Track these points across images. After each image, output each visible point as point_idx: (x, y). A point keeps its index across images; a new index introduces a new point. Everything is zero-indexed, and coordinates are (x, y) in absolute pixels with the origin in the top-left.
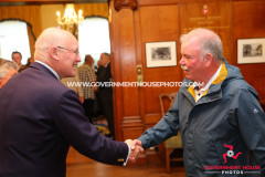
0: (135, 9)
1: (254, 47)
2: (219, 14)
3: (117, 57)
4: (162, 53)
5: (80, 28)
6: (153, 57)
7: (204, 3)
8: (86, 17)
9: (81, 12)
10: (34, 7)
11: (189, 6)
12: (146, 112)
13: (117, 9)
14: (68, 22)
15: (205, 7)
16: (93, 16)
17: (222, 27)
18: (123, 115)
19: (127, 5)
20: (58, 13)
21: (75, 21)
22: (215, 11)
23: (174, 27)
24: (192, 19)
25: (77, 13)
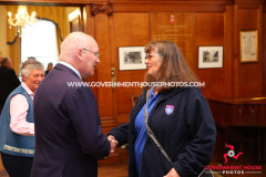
0: (110, 15)
1: (212, 54)
2: (183, 24)
4: (134, 57)
6: (126, 60)
7: (172, 12)
9: (34, 14)
11: (158, 14)
12: (119, 113)
15: (172, 16)
17: (186, 35)
19: (103, 11)
20: (10, 14)
22: (181, 21)
23: (144, 33)
24: (161, 27)
25: (30, 13)
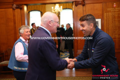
0: (84, 5)
3: (75, 25)
5: (61, 14)
7: (114, 2)
8: (63, 9)
9: (61, 7)
10: (43, 5)
11: (107, 3)
13: (76, 5)
14: (56, 11)
15: (115, 4)
16: (66, 8)
18: (78, 49)
19: (80, 4)
20: (53, 8)
21: (59, 11)
22: (119, 6)
23: (100, 12)
24: (109, 9)
25: (60, 8)
